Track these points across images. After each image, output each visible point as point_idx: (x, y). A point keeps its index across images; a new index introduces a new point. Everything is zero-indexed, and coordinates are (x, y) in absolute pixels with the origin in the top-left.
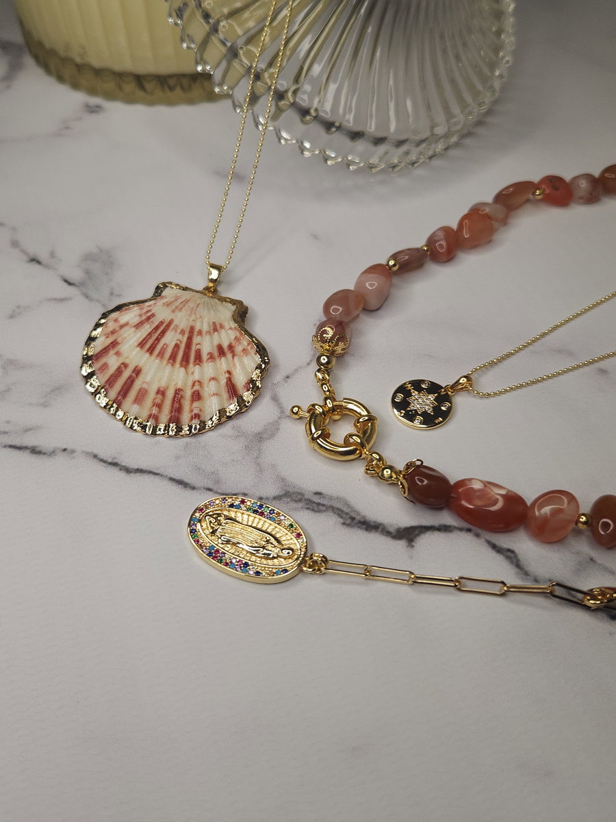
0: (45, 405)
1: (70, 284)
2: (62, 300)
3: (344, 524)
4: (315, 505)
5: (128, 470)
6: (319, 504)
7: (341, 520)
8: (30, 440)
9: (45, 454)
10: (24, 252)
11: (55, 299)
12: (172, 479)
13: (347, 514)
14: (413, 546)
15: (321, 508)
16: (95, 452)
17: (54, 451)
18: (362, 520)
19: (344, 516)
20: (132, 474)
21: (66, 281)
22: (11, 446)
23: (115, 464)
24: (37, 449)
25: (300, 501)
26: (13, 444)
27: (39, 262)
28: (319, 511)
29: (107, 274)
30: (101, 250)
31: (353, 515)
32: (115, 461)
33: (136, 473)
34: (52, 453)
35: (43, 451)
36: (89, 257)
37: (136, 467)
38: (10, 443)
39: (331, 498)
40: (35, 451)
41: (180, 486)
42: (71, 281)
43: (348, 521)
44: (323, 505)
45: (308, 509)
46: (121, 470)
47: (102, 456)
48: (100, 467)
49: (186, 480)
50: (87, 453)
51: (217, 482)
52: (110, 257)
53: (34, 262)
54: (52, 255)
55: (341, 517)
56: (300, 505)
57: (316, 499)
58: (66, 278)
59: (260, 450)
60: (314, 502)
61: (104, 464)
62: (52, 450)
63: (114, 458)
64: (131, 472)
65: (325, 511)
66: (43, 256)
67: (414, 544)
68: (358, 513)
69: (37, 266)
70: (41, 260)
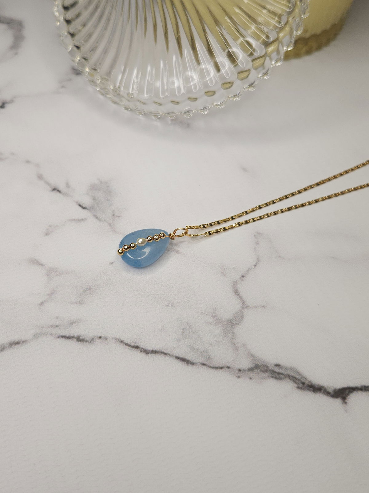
0: (81, 303)
1: (84, 208)
2: (80, 220)
3: (298, 388)
4: (276, 374)
5: (146, 352)
6: (279, 373)
7: (296, 385)
8: (75, 331)
9: (87, 341)
10: (47, 183)
11: (75, 220)
12: (177, 358)
13: (299, 380)
14: (346, 403)
15: (281, 376)
16: (122, 338)
17: (93, 339)
18: (310, 384)
19: (297, 381)
20: (149, 355)
21: (80, 206)
22: (63, 337)
23: (137, 347)
24: (81, 338)
25: (266, 371)
26: (64, 334)
27: (59, 191)
28: (280, 379)
29: (108, 200)
30: (101, 182)
31: (303, 381)
32: (137, 345)
33: (152, 353)
34: (92, 340)
35: (86, 339)
36: (93, 188)
37: (151, 349)
38: (62, 334)
39: (287, 369)
40: (80, 339)
41: (184, 362)
42: (84, 206)
43: (301, 386)
44: (282, 374)
45: (272, 377)
46: (141, 351)
47: (126, 341)
48: (127, 349)
49: (187, 358)
50: (116, 339)
51: (208, 358)
52: (108, 187)
53: (56, 191)
54: (68, 186)
55: (295, 382)
56: (267, 374)
57: (277, 370)
58: (80, 204)
59: (233, 333)
60: (276, 372)
61: (129, 347)
62: (91, 338)
63: (135, 343)
64: (148, 353)
65: (284, 378)
66: (62, 187)
67: (346, 401)
68: (306, 379)
69: (58, 194)
70: (60, 189)
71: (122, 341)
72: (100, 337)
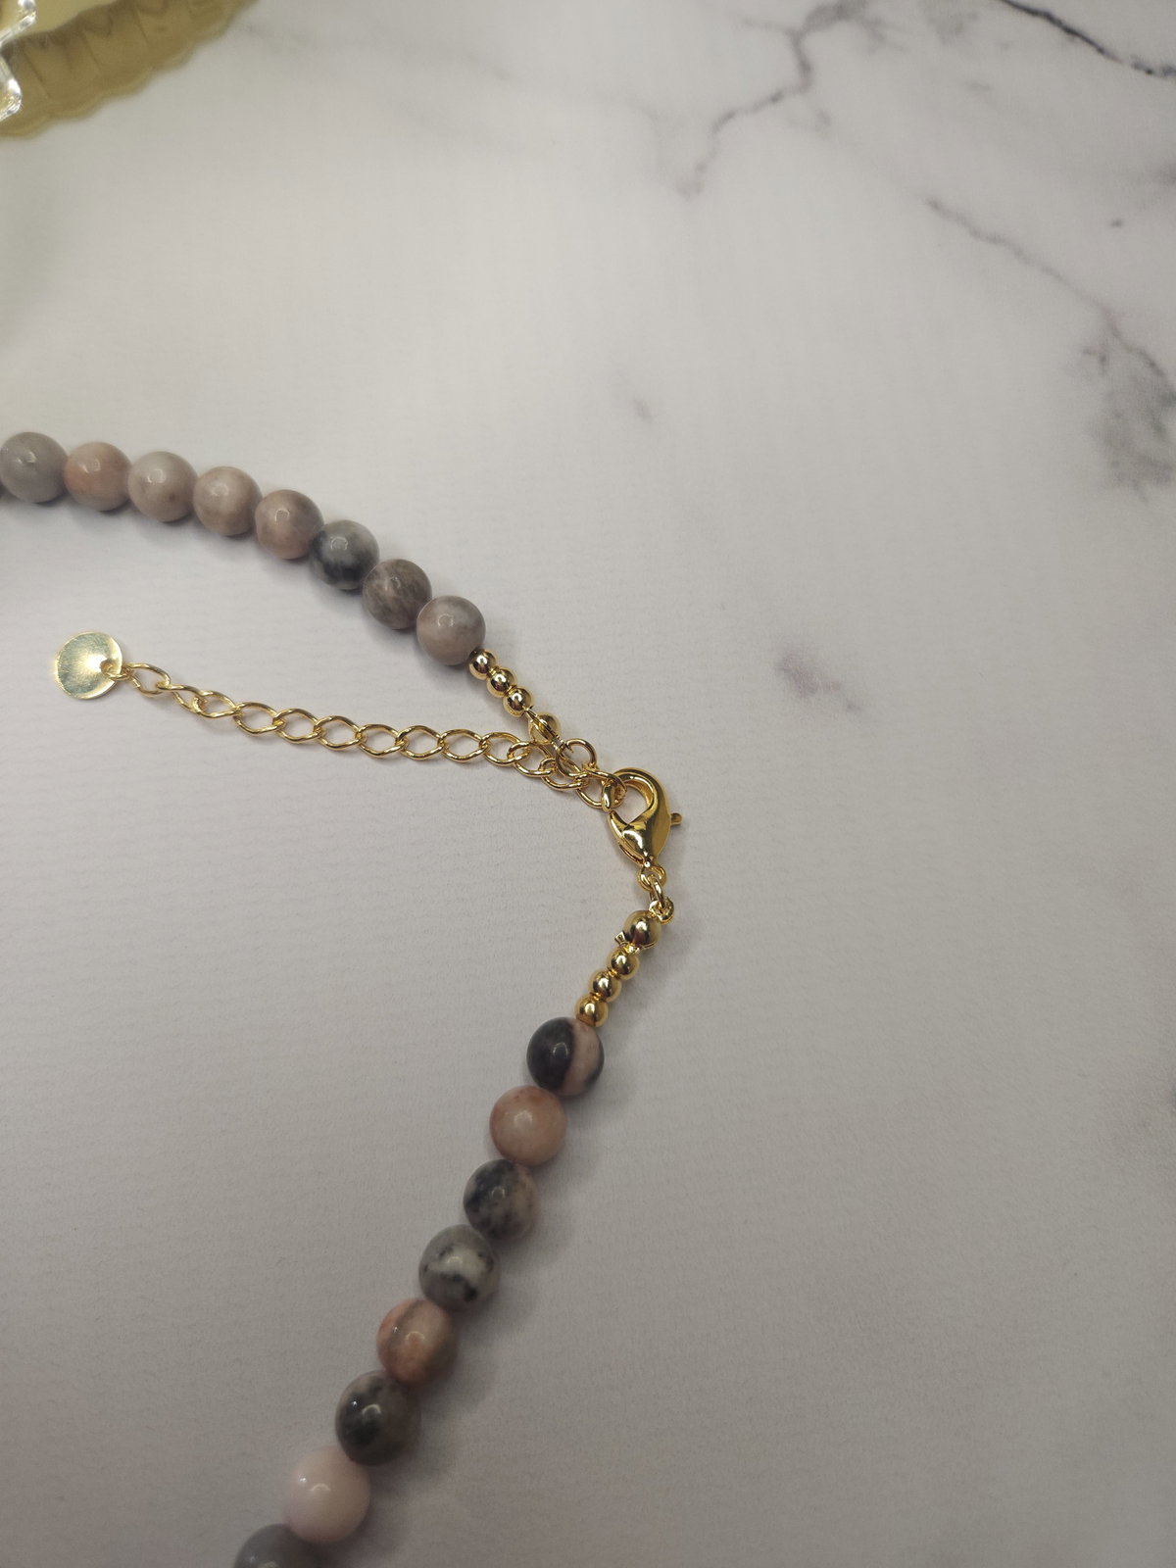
71: (1101, 50)
72: (1149, 72)
